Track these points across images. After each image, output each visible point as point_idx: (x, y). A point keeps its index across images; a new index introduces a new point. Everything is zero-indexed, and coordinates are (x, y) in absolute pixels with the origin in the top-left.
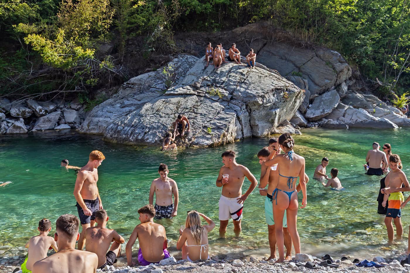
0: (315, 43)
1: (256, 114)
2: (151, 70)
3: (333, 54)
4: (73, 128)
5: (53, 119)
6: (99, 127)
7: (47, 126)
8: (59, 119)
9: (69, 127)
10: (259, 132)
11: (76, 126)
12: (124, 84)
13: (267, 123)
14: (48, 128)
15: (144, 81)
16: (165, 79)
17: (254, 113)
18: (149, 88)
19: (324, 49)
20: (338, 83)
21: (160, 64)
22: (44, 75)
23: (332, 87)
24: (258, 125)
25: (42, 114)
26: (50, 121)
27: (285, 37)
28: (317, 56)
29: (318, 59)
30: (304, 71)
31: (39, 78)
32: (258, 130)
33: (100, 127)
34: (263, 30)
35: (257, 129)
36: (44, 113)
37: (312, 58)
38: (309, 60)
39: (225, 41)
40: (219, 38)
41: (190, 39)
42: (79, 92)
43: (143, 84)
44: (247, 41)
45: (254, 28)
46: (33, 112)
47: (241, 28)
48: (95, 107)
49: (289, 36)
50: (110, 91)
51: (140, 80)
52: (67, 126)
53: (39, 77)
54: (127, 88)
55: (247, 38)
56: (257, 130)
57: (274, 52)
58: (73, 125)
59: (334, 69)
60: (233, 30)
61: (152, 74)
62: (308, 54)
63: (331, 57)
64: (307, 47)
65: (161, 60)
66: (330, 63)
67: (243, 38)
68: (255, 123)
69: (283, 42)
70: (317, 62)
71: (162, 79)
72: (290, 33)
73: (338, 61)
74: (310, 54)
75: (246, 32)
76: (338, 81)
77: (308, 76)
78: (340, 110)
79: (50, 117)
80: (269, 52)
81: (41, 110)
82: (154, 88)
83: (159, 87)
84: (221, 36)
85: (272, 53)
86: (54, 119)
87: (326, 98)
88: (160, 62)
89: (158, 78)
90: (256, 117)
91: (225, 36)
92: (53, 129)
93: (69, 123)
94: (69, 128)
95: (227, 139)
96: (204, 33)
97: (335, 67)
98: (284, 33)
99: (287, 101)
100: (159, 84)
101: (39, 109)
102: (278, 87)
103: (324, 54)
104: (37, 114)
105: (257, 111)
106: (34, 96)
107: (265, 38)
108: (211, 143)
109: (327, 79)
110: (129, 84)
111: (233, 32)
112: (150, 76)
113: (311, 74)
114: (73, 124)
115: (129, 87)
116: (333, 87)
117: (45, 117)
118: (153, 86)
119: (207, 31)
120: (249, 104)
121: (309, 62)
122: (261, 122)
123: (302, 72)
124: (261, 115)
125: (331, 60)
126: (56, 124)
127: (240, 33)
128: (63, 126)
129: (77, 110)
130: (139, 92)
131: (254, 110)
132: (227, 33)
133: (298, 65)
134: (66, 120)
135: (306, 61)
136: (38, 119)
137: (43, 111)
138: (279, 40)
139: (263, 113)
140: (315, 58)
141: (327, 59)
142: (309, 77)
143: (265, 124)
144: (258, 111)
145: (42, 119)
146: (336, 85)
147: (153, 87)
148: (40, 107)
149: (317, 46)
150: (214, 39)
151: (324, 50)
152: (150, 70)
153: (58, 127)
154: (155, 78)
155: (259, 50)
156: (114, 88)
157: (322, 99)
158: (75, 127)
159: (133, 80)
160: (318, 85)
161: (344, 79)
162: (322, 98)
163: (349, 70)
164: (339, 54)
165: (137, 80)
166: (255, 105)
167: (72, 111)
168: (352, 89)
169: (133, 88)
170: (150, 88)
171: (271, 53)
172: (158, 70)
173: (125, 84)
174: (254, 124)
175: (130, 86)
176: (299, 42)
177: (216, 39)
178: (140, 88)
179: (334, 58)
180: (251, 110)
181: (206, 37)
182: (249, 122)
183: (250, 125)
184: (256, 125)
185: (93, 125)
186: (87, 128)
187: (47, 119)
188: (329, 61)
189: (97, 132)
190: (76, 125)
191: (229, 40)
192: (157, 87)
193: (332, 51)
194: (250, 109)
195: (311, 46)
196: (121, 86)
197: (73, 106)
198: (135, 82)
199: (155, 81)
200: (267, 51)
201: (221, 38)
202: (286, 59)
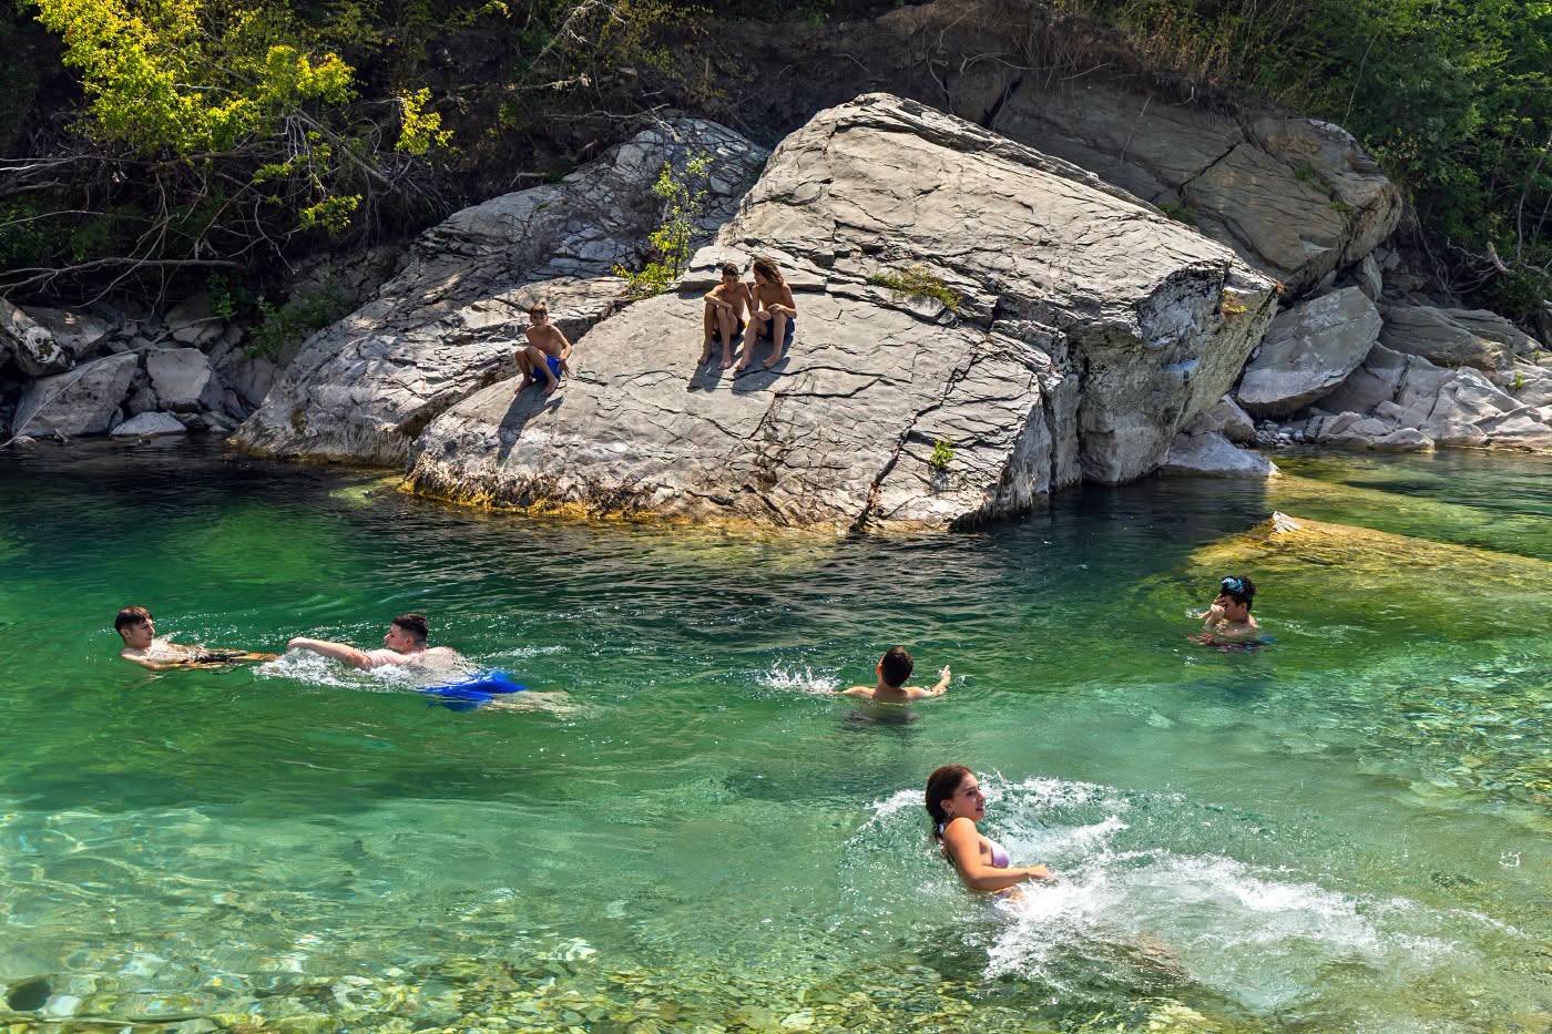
0: (1239, 87)
1: (1109, 384)
2: (536, 179)
3: (1325, 136)
4: (196, 432)
5: (104, 387)
6: (353, 429)
7: (78, 418)
8: (129, 391)
9: (179, 427)
10: (1114, 462)
11: (210, 421)
12: (427, 239)
13: (1145, 423)
14: (79, 429)
15: (518, 224)
16: (611, 219)
17: (1100, 377)
18: (546, 256)
19: (1279, 112)
20: (1350, 258)
21: (574, 152)
22: (40, 185)
23: (1327, 273)
24: (1112, 432)
25: (53, 363)
26: (89, 395)
27: (1108, 56)
28: (1249, 140)
29: (1258, 155)
30: (1205, 201)
31: (20, 199)
32: (1114, 453)
33: (360, 427)
34: (1009, 24)
35: (1110, 450)
36: (63, 357)
37: (1232, 148)
38: (1220, 158)
39: (845, 64)
40: (819, 51)
41: (692, 52)
42: (208, 268)
43: (519, 238)
44: (935, 66)
45: (969, 15)
46: (8, 356)
47: (913, 11)
48: (314, 338)
49: (1127, 50)
50: (352, 265)
51: (500, 221)
52: (168, 423)
53: (21, 193)
54: (444, 257)
55: (936, 56)
56: (1109, 455)
57: (1059, 120)
58: (194, 416)
59: (1333, 195)
60: (880, 20)
61: (553, 195)
62: (1211, 130)
63: (1315, 149)
64: (1203, 104)
65: (577, 134)
66: (1314, 172)
67: (920, 56)
68: (1098, 422)
69: (1099, 78)
70: (1256, 166)
71: (595, 222)
72: (1131, 39)
73: (1347, 165)
74: (1225, 130)
75: (936, 30)
76: (1349, 251)
77: (1225, 223)
78: (1382, 372)
79: (93, 379)
80: (1038, 118)
81: (45, 346)
82: (570, 257)
83: (591, 256)
84: (826, 44)
85: (1055, 124)
86: (108, 390)
87: (1321, 319)
88: (574, 145)
89: (582, 216)
90: (1106, 399)
91: (845, 42)
92: (104, 434)
93: (179, 410)
94: (178, 433)
95: (1016, 493)
96: (752, 26)
97: (1337, 188)
98: (1107, 38)
99: (1226, 329)
100: (588, 240)
101: (38, 341)
102: (1198, 264)
103: (1282, 133)
104: (29, 364)
105: (1116, 372)
106: (15, 278)
107: (1019, 56)
108: (960, 514)
109: (1311, 239)
110: (449, 236)
111: (879, 28)
112: (541, 207)
113: (1234, 216)
114: (199, 413)
115: (449, 251)
116: (1332, 275)
117: (67, 377)
118: (562, 250)
119: (764, 19)
120: (1084, 340)
121: (1222, 166)
122: (1125, 419)
123: (1194, 205)
124: (1131, 386)
125: (1315, 161)
126: (116, 412)
127: (912, 30)
128: (147, 425)
129: (205, 349)
130: (505, 276)
131: (1104, 367)
132: (852, 31)
133: (1175, 179)
134: (162, 394)
135: (1207, 162)
136: (31, 389)
137: (57, 349)
138: (1081, 68)
139: (1139, 377)
140: (1244, 148)
141: (1297, 156)
142: (1230, 231)
143: (1140, 429)
144: (1119, 373)
145: (50, 388)
146: (1342, 265)
147: (566, 255)
148: (45, 333)
149: (1247, 101)
150: (797, 54)
151: (1276, 118)
152: (532, 178)
153: (131, 428)
154: (565, 212)
155: (989, 109)
156: (370, 255)
157: (1306, 322)
158: (208, 427)
159: (466, 218)
160: (1277, 266)
161: (1373, 242)
162: (1303, 318)
163: (1394, 203)
164: (1350, 137)
165: (486, 222)
166: (1109, 342)
167: (185, 354)
168: (1397, 287)
169: (470, 255)
170: (550, 258)
171: (1048, 121)
172: (568, 178)
173: (430, 235)
174: (1093, 429)
175: (454, 245)
176: (1173, 78)
177: (804, 52)
178: (508, 255)
179: (1331, 152)
180: (1086, 368)
181: (760, 43)
182: (1075, 420)
183: (1078, 434)
184: (1105, 434)
185: (320, 420)
186: (291, 431)
187: (76, 389)
188: (1309, 164)
189: (346, 451)
190: (215, 419)
191: (861, 59)
192: (583, 256)
193: (1314, 122)
194: (1086, 362)
195: (1221, 96)
196: (413, 247)
197: (188, 332)
198: (478, 228)
199: (565, 229)
200: (1025, 114)
201: (827, 50)
202: (1117, 152)
